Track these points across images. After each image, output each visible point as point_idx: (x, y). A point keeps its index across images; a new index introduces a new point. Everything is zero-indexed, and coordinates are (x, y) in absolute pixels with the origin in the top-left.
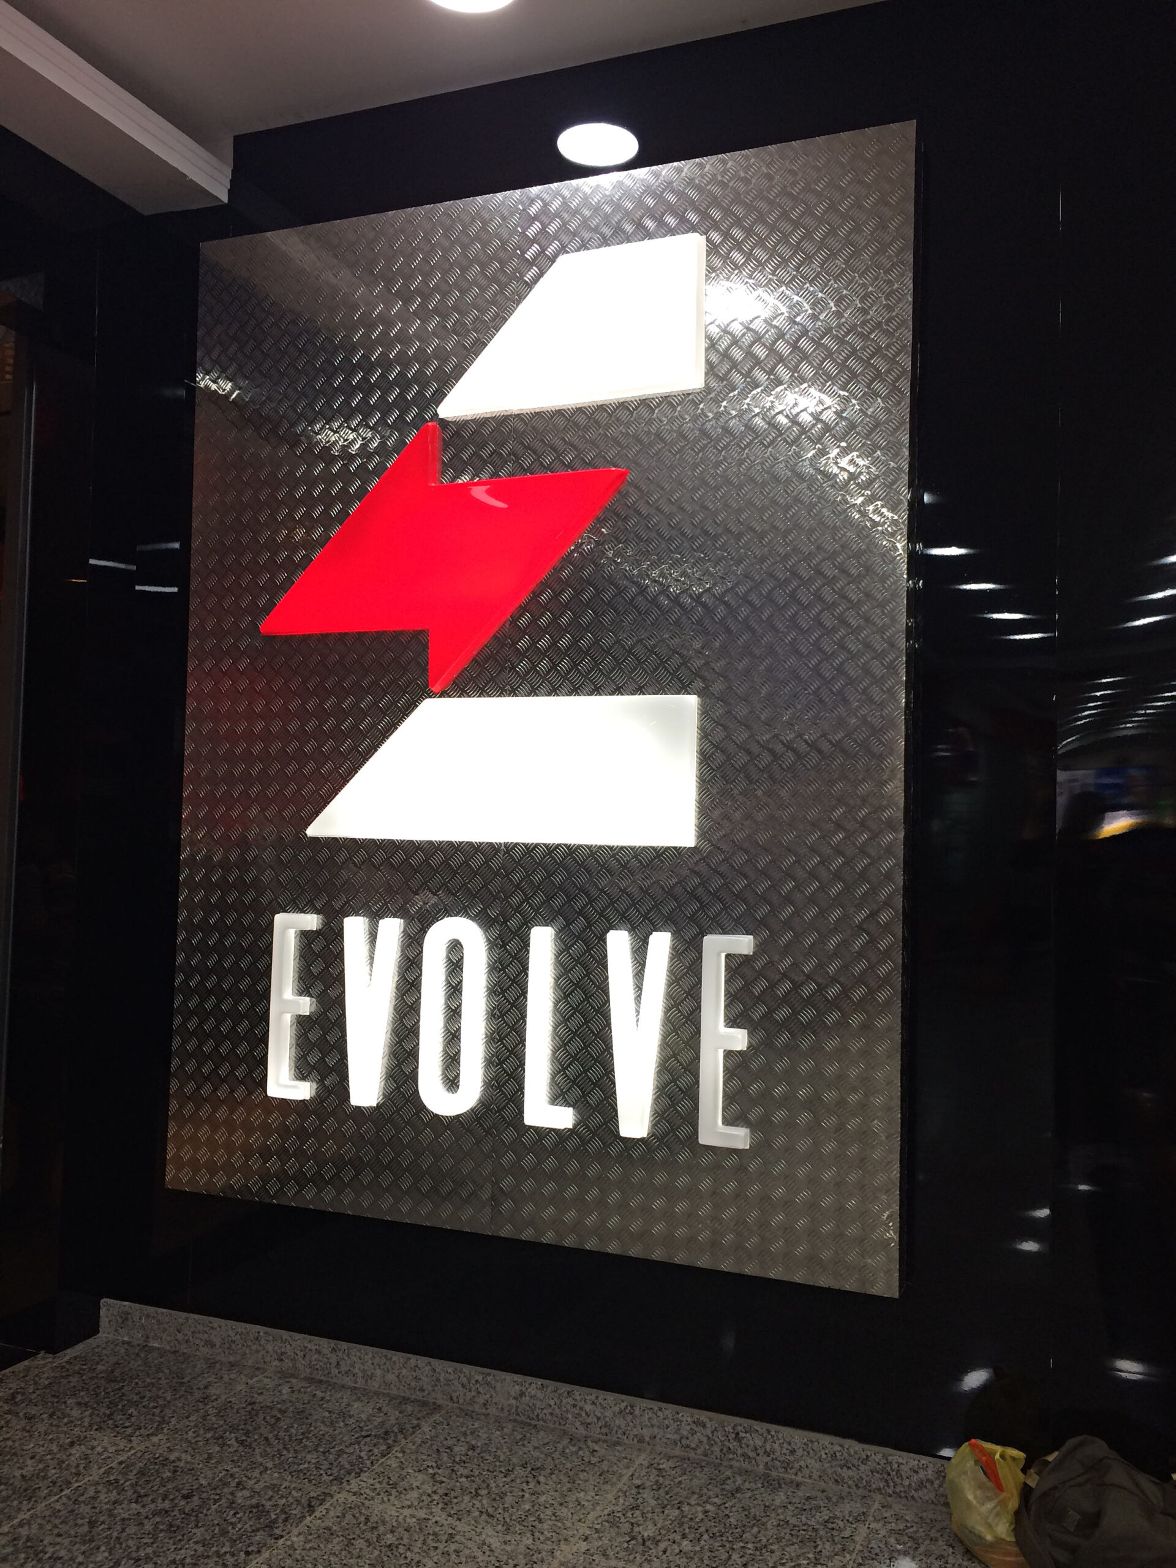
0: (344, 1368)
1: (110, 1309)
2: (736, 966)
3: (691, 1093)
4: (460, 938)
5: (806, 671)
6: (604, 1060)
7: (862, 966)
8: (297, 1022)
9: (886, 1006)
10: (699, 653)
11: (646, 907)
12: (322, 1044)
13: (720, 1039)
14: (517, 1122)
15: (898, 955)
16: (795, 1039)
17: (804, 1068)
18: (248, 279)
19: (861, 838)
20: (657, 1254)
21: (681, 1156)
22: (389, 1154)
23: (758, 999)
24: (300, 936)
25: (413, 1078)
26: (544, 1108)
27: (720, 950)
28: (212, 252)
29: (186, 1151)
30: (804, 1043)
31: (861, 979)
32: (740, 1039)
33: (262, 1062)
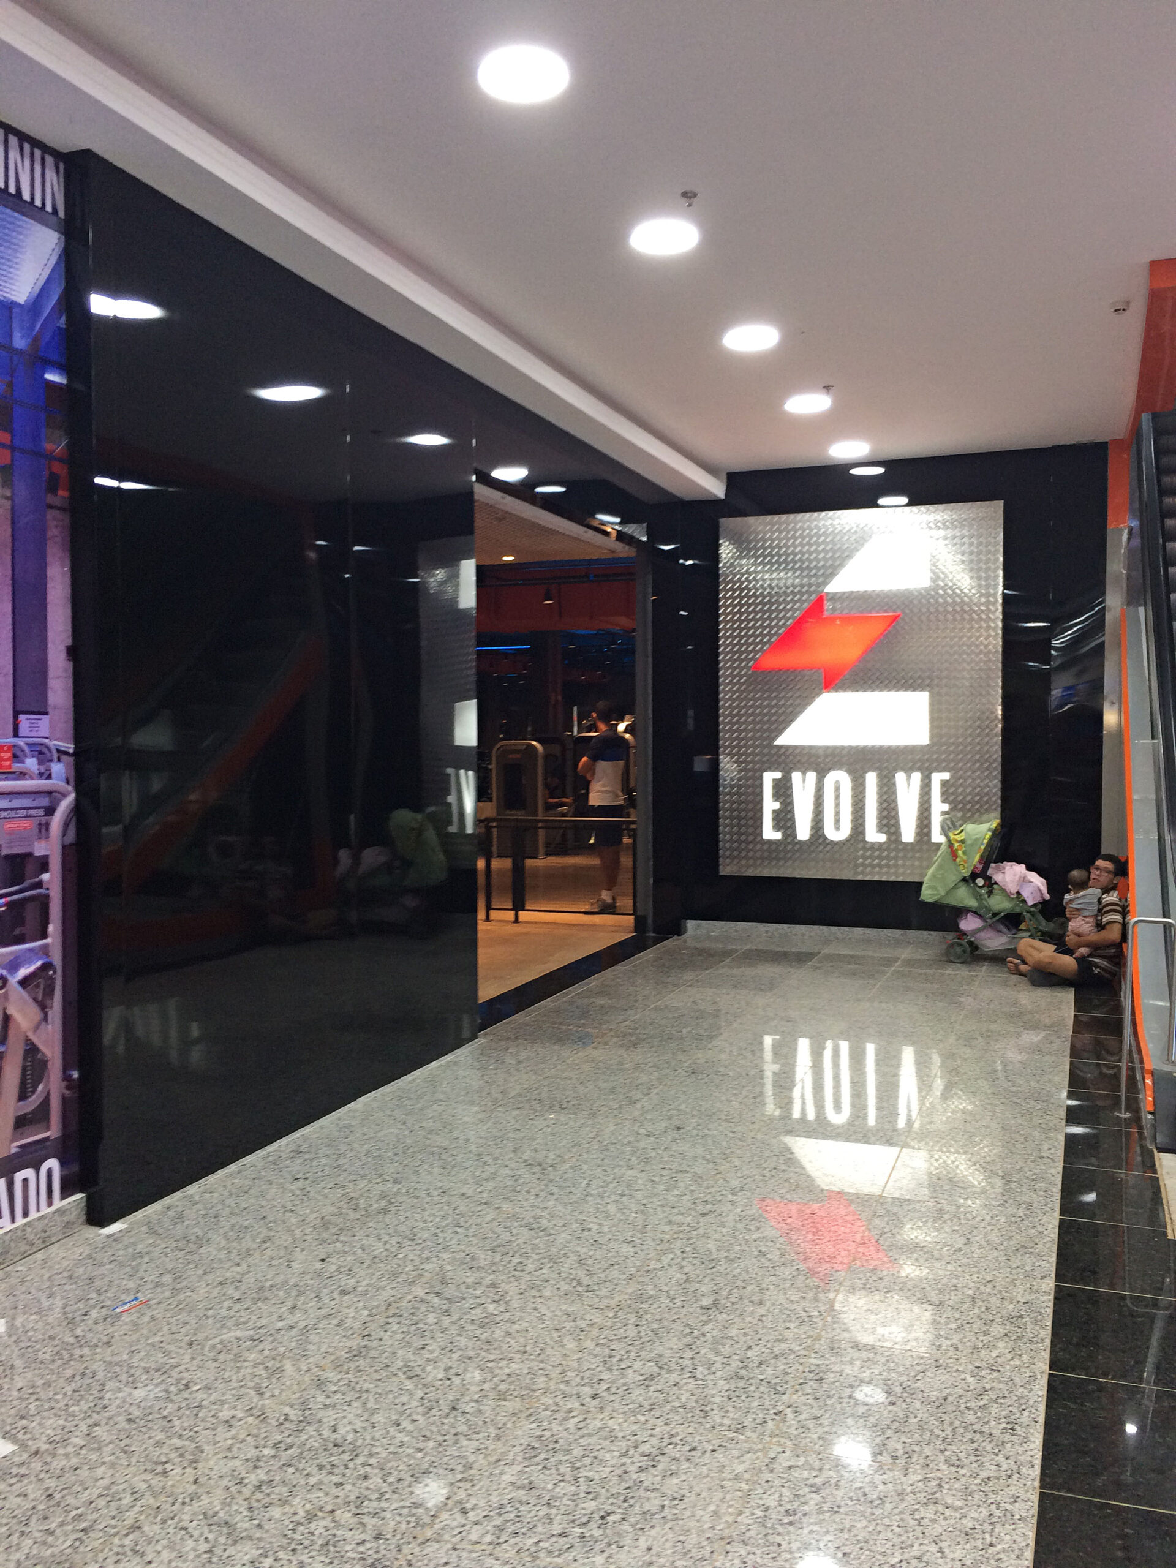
0: (793, 933)
1: (690, 924)
2: (944, 784)
3: (929, 826)
4: (839, 778)
5: (967, 684)
6: (896, 817)
7: (987, 781)
8: (774, 811)
9: (995, 794)
10: (929, 677)
11: (911, 764)
12: (785, 819)
13: (939, 808)
14: (864, 840)
15: (999, 777)
16: (965, 805)
17: (968, 815)
18: (742, 535)
19: (987, 739)
20: (917, 880)
21: (925, 847)
22: (813, 855)
23: (952, 794)
24: (774, 780)
25: (822, 828)
26: (874, 835)
27: (938, 778)
28: (726, 523)
29: (728, 861)
30: (968, 807)
31: (987, 786)
32: (946, 807)
33: (760, 826)
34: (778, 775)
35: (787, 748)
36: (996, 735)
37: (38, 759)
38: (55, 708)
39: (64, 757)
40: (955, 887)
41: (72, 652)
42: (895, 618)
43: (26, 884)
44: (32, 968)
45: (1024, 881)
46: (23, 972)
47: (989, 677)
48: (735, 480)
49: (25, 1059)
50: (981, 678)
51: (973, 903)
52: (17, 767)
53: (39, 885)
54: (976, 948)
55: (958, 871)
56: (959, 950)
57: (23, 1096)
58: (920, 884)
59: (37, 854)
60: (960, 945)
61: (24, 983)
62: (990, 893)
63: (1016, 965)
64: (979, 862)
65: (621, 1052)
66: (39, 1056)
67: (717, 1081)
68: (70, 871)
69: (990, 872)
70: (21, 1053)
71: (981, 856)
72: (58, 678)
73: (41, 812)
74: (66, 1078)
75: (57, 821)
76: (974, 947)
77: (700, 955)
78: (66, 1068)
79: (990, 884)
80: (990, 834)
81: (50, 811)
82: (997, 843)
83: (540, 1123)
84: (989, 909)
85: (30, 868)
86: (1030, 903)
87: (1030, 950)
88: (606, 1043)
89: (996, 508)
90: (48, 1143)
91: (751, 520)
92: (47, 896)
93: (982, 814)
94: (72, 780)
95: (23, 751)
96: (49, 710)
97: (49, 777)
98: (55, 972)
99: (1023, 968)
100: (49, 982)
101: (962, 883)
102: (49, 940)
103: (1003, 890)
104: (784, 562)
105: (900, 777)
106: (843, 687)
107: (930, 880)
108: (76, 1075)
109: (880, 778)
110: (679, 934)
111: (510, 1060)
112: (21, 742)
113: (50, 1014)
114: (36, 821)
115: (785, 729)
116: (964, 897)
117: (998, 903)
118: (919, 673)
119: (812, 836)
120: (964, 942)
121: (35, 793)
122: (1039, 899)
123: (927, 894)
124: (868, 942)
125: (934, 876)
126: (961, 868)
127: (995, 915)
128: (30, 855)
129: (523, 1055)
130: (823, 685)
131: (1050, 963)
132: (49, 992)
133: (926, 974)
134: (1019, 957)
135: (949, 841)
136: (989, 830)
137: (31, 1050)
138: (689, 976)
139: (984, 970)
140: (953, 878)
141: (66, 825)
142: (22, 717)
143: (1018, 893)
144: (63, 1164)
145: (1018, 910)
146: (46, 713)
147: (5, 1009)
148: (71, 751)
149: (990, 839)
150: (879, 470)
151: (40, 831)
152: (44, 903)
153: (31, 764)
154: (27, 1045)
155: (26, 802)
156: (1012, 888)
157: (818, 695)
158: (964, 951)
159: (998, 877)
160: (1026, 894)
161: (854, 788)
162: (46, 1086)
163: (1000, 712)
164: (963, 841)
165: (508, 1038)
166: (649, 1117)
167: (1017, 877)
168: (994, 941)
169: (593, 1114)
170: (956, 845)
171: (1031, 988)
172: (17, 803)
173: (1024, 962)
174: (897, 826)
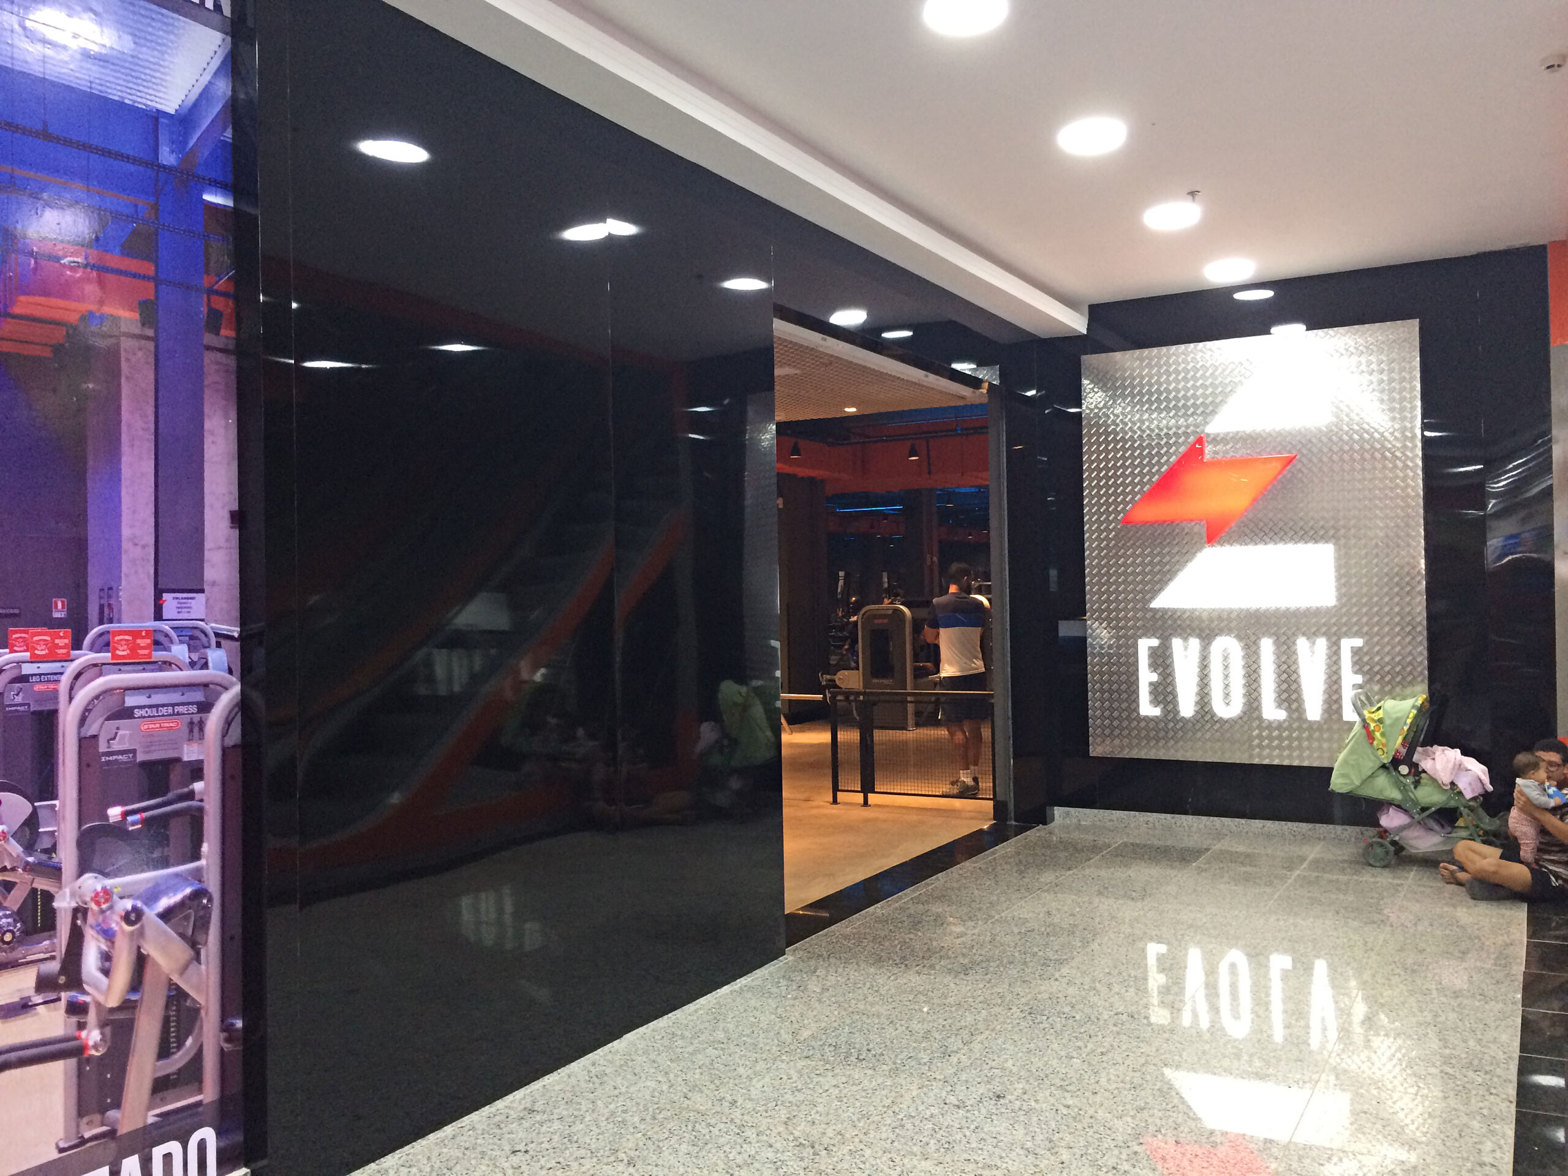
0: (1178, 824)
1: (1058, 811)
2: (1356, 652)
3: (1339, 701)
4: (1227, 646)
5: (1381, 534)
6: (1298, 691)
7: (1410, 648)
8: (1151, 684)
9: (1421, 663)
10: (1333, 527)
11: (1313, 630)
12: (1164, 692)
13: (1350, 679)
14: (1260, 718)
15: (1425, 643)
16: (1382, 678)
17: (1387, 689)
18: (1107, 372)
19: (1408, 599)
20: (1326, 764)
21: (1336, 727)
22: (1199, 734)
23: (1367, 663)
24: (1150, 648)
25: (1208, 703)
26: (1272, 712)
27: (1348, 645)
28: (1088, 360)
29: (1099, 740)
30: (1387, 679)
31: (1410, 653)
32: (1359, 679)
33: (1136, 701)
34: (1155, 642)
35: (1165, 611)
36: (1419, 593)
37: (189, 645)
38: (214, 584)
39: (223, 642)
40: (1372, 776)
41: (238, 518)
42: (1290, 460)
43: (170, 796)
44: (177, 897)
45: (1460, 768)
46: (164, 903)
47: (1407, 525)
48: (1097, 313)
49: (167, 1007)
50: (1398, 526)
51: (1395, 795)
52: (159, 655)
53: (191, 795)
54: (1402, 848)
55: (1376, 756)
56: (1379, 851)
57: (164, 1051)
58: (1332, 769)
59: (186, 759)
60: (1382, 845)
61: (166, 916)
62: (1417, 784)
63: (1452, 872)
64: (1403, 745)
65: (948, 979)
66: (188, 1003)
67: (1058, 1026)
68: (232, 777)
69: (1415, 758)
70: (161, 1002)
71: (1405, 739)
72: (220, 548)
73: (194, 709)
74: (226, 1027)
75: (214, 720)
76: (1398, 847)
77: (1066, 849)
78: (225, 1014)
79: (1417, 772)
80: (1415, 712)
81: (205, 707)
82: (1425, 724)
83: (828, 1081)
84: (1415, 803)
85: (175, 776)
86: (1468, 795)
87: (1471, 855)
88: (932, 967)
89: (1408, 331)
90: (201, 1109)
91: (1118, 356)
92: (201, 810)
93: (1404, 687)
94: (237, 669)
95: (167, 635)
96: (206, 587)
97: (205, 666)
98: (210, 900)
99: (1462, 876)
100: (201, 913)
101: (1381, 771)
102: (203, 862)
103: (1433, 780)
104: (1158, 401)
105: (1302, 643)
106: (1231, 541)
107: (1341, 766)
108: (239, 1024)
109: (1278, 644)
110: (1045, 823)
111: (814, 986)
112: (165, 626)
113: (203, 952)
114: (187, 718)
115: (1161, 589)
116: (1384, 787)
117: (1426, 795)
118: (1322, 523)
119: (1197, 712)
120: (1386, 842)
121: (184, 686)
122: (1479, 791)
123: (1338, 783)
124: (1269, 836)
125: (1345, 762)
126: (1380, 752)
127: (1424, 809)
128: (178, 760)
129: (832, 980)
130: (1205, 539)
131: (1495, 873)
132: (203, 924)
133: (1338, 881)
134: (1453, 862)
135: (1364, 720)
136: (1414, 707)
137: (176, 997)
138: (1048, 877)
139: (1411, 877)
140: (1369, 765)
141: (228, 723)
142: (165, 596)
143: (1452, 784)
144: (219, 1134)
145: (1452, 804)
146: (202, 591)
147: (139, 948)
148: (236, 635)
149: (1416, 717)
150: (1267, 294)
151: (191, 731)
152: (196, 818)
153: (180, 651)
154: (170, 990)
155: (174, 697)
156: (1445, 778)
157: (1200, 549)
158: (1387, 853)
159: (1426, 764)
160: (1463, 784)
161: (1247, 656)
162: (195, 1041)
163: (1423, 566)
164: (1380, 721)
165: (820, 956)
166: (964, 1077)
167: (1451, 766)
168: (1425, 842)
169: (895, 1071)
170: (1372, 725)
171: (1472, 902)
172: (158, 698)
173: (1462, 869)
174: (1299, 700)
